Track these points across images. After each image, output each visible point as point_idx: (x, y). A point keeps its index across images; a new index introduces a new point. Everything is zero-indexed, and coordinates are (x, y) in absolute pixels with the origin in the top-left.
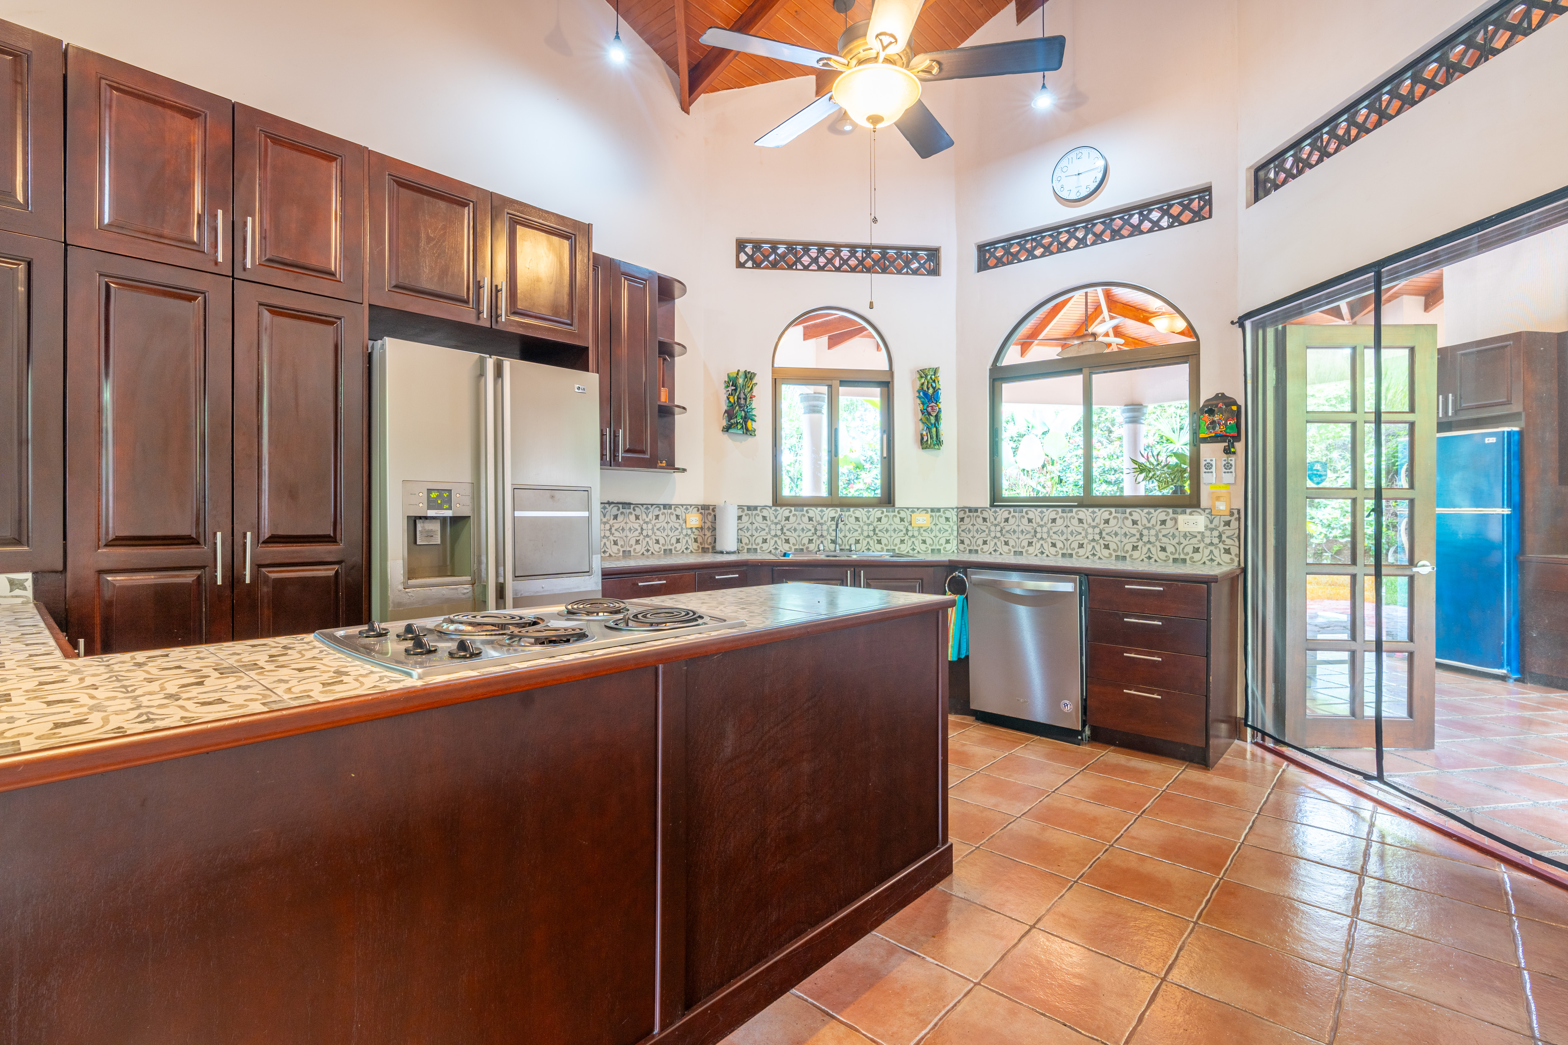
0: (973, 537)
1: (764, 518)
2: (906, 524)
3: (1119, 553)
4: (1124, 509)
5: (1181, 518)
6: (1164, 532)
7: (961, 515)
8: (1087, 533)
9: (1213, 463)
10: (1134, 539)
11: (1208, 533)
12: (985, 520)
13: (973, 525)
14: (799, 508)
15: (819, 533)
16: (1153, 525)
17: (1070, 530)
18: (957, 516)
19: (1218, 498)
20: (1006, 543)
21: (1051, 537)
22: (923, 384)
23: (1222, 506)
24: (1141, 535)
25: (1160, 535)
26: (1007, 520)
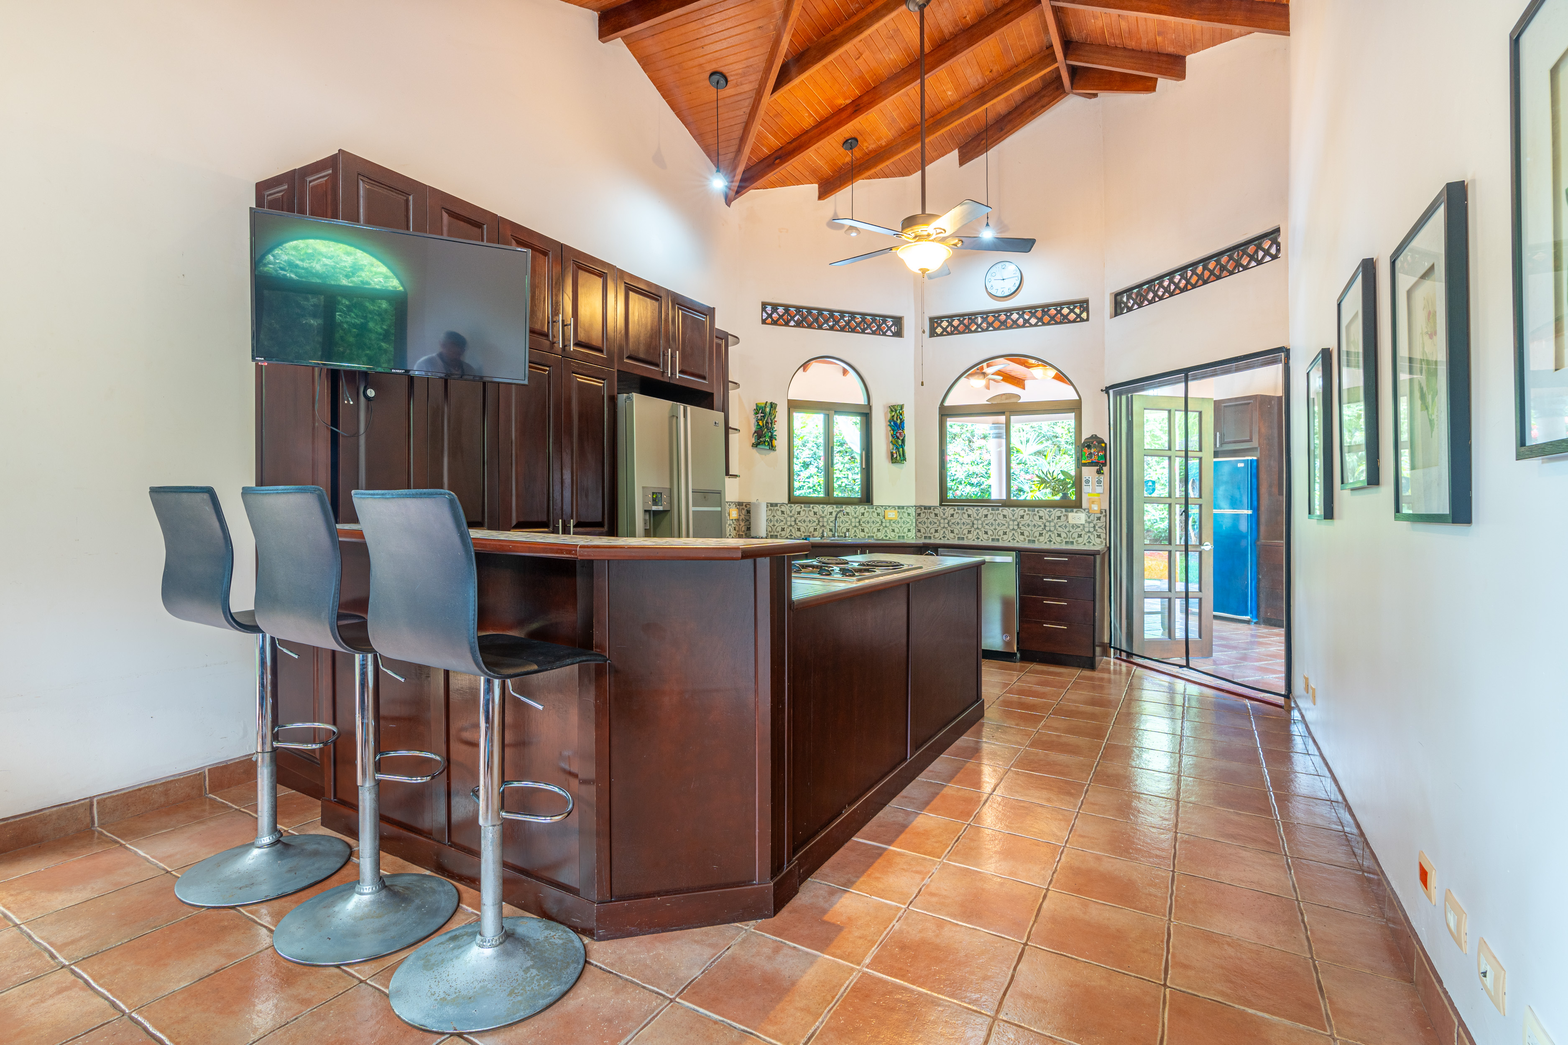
1: (783, 512)
2: (881, 517)
3: (1030, 538)
5: (1070, 515)
6: (1060, 524)
7: (919, 511)
8: (1009, 525)
9: (1090, 479)
10: (1040, 529)
11: (1087, 525)
12: (936, 515)
13: (928, 519)
14: (807, 505)
15: (821, 524)
19: (1093, 502)
20: (952, 532)
21: (984, 527)
23: (1095, 508)
24: (1045, 526)
25: (1057, 526)
26: (952, 515)
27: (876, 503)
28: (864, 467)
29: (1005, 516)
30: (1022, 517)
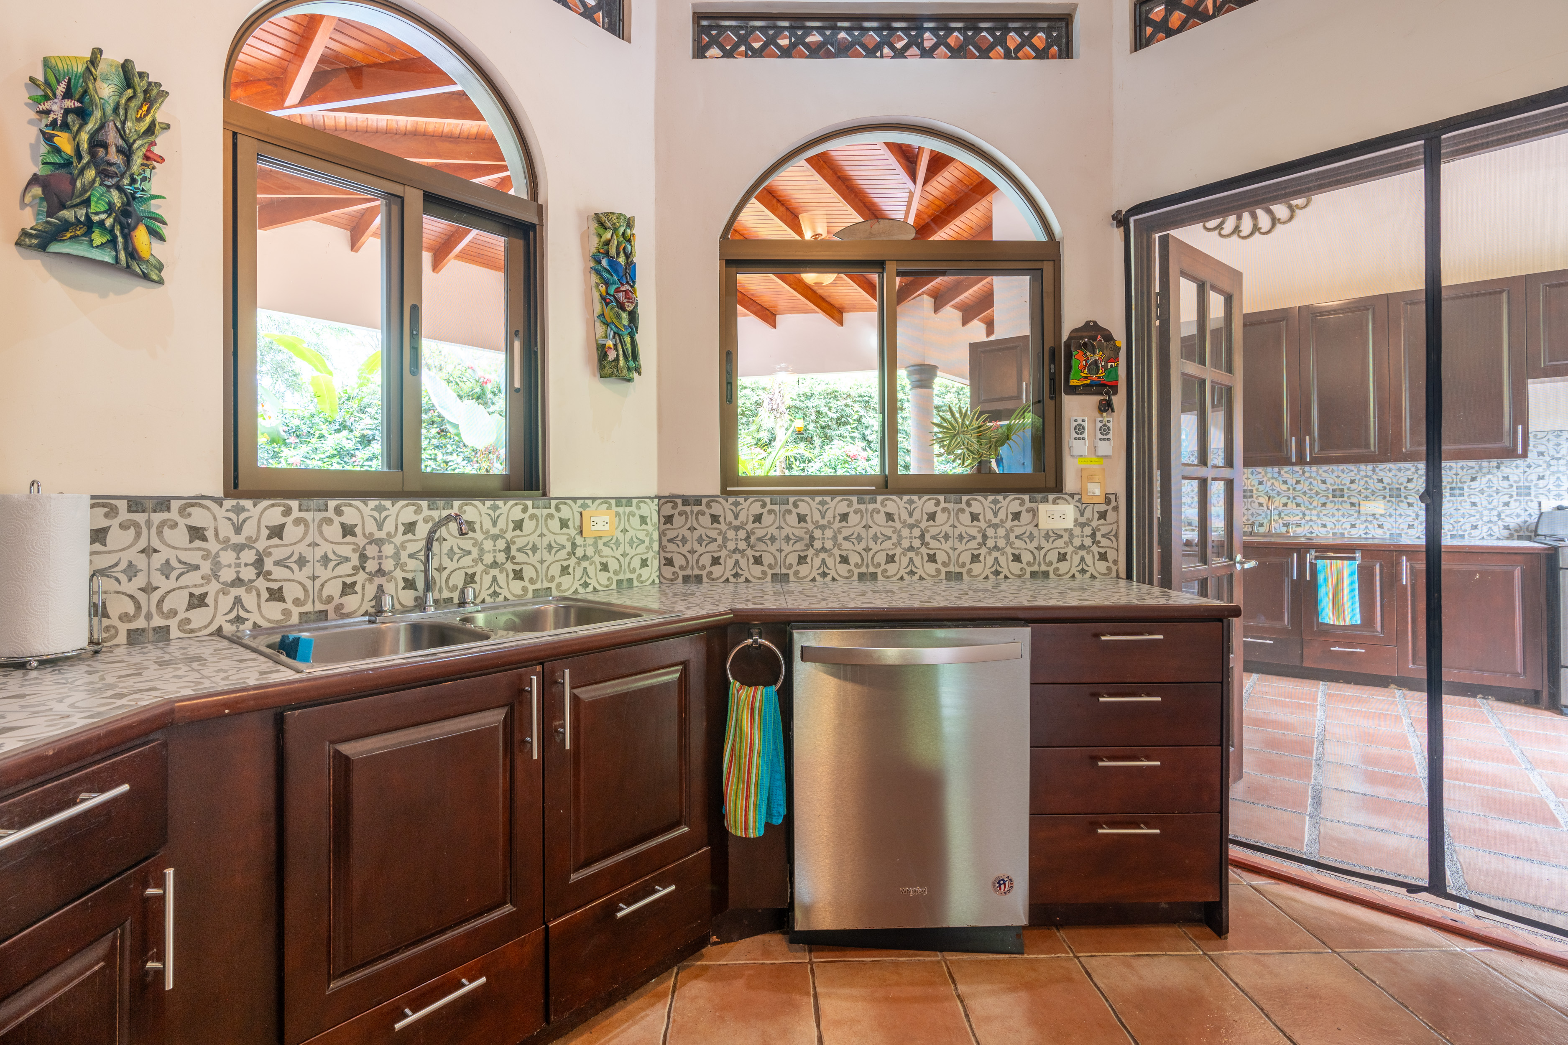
0: (692, 552)
2: (572, 532)
3: (951, 568)
4: (957, 496)
5: (1043, 508)
6: (1018, 531)
7: (668, 510)
8: (900, 537)
9: (1086, 424)
10: (973, 544)
11: (1077, 531)
12: (715, 519)
13: (692, 529)
16: (1001, 520)
17: (871, 532)
18: (659, 512)
19: (1091, 477)
20: (758, 561)
21: (839, 546)
22: (607, 243)
23: (1095, 490)
25: (1012, 537)
26: (758, 518)
27: (556, 489)
28: (517, 385)
29: (890, 517)
30: (932, 517)
